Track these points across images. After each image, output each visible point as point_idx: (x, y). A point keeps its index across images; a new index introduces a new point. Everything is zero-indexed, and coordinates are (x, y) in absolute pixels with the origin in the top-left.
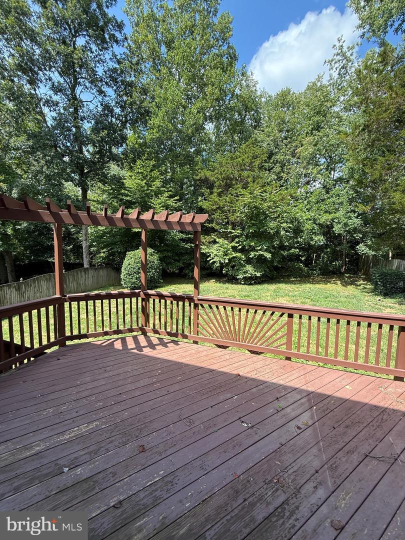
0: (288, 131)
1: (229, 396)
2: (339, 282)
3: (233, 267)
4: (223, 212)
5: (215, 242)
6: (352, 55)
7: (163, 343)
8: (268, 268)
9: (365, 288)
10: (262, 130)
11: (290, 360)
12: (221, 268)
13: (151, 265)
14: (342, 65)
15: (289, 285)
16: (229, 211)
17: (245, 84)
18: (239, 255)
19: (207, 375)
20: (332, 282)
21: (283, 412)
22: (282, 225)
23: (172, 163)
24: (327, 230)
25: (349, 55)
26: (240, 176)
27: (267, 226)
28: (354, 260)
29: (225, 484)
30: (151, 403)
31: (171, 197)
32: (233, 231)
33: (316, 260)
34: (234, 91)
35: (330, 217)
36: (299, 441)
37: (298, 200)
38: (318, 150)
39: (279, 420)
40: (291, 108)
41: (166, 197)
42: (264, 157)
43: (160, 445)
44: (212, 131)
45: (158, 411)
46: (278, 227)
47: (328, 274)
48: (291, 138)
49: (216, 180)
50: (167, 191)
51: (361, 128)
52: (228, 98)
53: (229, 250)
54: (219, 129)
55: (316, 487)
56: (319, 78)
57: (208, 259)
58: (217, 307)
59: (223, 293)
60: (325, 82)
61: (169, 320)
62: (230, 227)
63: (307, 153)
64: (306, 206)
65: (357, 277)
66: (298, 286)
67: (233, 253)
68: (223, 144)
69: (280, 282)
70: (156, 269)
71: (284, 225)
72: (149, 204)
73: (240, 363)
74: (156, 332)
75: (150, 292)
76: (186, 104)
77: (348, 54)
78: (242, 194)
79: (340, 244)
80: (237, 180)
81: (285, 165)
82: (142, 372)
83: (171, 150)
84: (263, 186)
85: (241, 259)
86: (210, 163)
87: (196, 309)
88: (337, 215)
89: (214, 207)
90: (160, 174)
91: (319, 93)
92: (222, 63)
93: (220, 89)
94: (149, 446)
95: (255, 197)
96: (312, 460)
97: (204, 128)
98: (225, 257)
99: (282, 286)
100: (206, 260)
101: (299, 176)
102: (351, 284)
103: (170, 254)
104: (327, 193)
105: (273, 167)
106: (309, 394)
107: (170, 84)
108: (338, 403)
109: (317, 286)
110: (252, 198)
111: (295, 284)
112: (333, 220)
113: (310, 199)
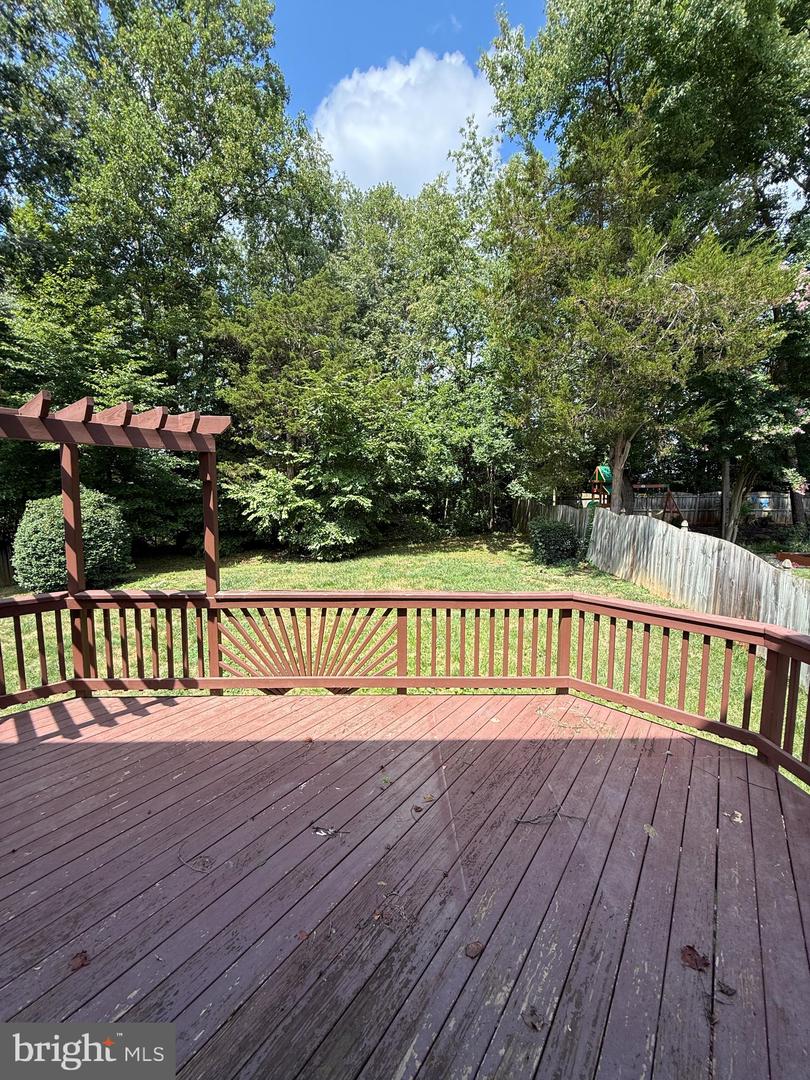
0: (392, 268)
1: (288, 786)
2: (485, 546)
3: (299, 527)
4: (272, 413)
5: (257, 477)
6: (489, 154)
7: (134, 707)
8: (367, 526)
9: (522, 553)
10: (344, 256)
11: (405, 693)
12: (273, 531)
13: (101, 531)
14: (476, 167)
15: (406, 557)
16: (285, 412)
17: (305, 154)
18: (309, 502)
19: (243, 755)
20: (475, 546)
21: (391, 790)
22: (388, 445)
23: (144, 292)
24: (463, 456)
25: (485, 154)
26: (304, 342)
27: (362, 446)
28: (506, 508)
29: (281, 959)
30: (103, 850)
31: (145, 372)
32: (295, 454)
33: (449, 509)
34: (284, 163)
35: (468, 433)
36: (419, 833)
37: (414, 399)
38: (443, 313)
39: (384, 805)
40: (396, 225)
41: (133, 372)
42: (352, 310)
43: (129, 936)
44: (240, 237)
45: (124, 861)
46: (382, 449)
47: (470, 532)
48: (398, 281)
49: (253, 345)
50: (135, 359)
51: (506, 285)
52: (271, 175)
53: (288, 493)
54: (256, 237)
55: (443, 902)
56: (441, 181)
57: (244, 514)
58: (261, 612)
59: (280, 581)
60: (450, 189)
61: (148, 653)
62: (288, 445)
63: (426, 313)
64: (428, 411)
65: (511, 536)
66: (420, 557)
67: (298, 499)
68: (265, 270)
69: (390, 553)
70: (114, 540)
71: (392, 445)
72: (88, 384)
73: (313, 717)
74: (114, 684)
75: (93, 594)
76: (173, 164)
77: (484, 151)
78: (311, 380)
79: (485, 481)
80: (299, 350)
81: (389, 330)
82: (79, 783)
83: (140, 263)
84: (351, 368)
85: (314, 511)
86: (239, 307)
87: (213, 621)
88: (477, 430)
89: (252, 403)
90: (113, 315)
91: (441, 209)
92: (254, 96)
93: (253, 152)
94: (98, 949)
95: (336, 388)
96: (439, 858)
97: (221, 228)
98: (281, 508)
99: (394, 559)
100: (240, 515)
101: (415, 355)
102: (502, 549)
103: (150, 504)
104: (462, 390)
105: (369, 333)
106: (436, 745)
107: (128, 105)
108: (478, 751)
109: (452, 555)
110: (331, 390)
111: (415, 554)
112: (471, 438)
113: (435, 398)
